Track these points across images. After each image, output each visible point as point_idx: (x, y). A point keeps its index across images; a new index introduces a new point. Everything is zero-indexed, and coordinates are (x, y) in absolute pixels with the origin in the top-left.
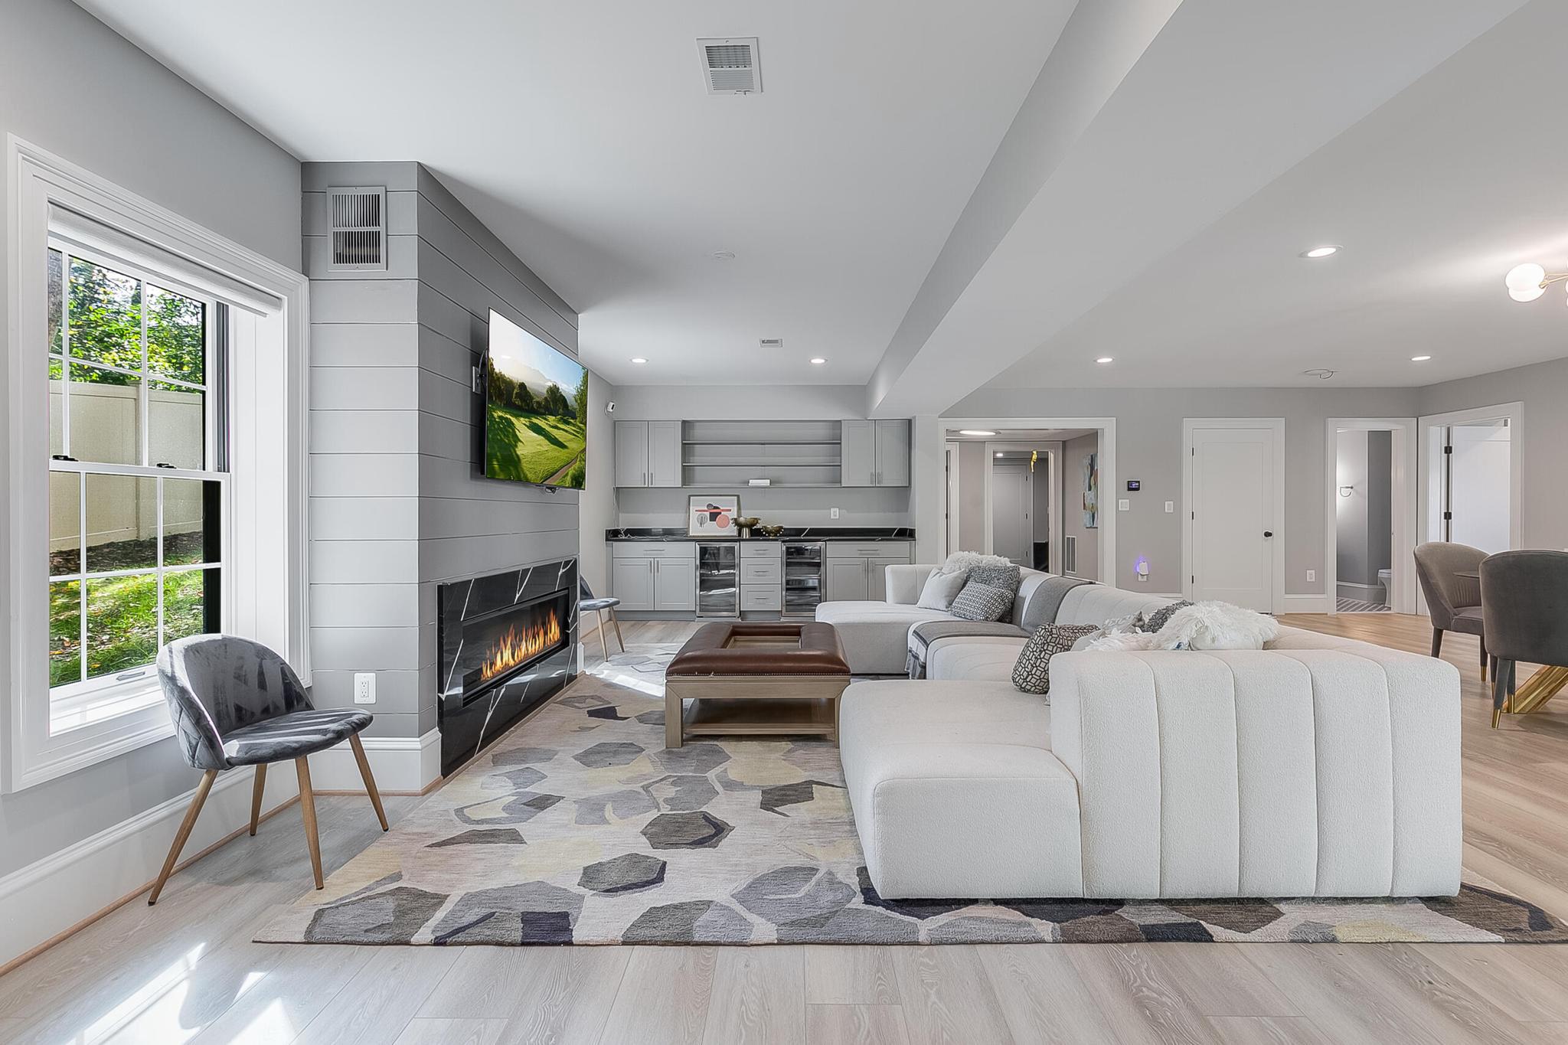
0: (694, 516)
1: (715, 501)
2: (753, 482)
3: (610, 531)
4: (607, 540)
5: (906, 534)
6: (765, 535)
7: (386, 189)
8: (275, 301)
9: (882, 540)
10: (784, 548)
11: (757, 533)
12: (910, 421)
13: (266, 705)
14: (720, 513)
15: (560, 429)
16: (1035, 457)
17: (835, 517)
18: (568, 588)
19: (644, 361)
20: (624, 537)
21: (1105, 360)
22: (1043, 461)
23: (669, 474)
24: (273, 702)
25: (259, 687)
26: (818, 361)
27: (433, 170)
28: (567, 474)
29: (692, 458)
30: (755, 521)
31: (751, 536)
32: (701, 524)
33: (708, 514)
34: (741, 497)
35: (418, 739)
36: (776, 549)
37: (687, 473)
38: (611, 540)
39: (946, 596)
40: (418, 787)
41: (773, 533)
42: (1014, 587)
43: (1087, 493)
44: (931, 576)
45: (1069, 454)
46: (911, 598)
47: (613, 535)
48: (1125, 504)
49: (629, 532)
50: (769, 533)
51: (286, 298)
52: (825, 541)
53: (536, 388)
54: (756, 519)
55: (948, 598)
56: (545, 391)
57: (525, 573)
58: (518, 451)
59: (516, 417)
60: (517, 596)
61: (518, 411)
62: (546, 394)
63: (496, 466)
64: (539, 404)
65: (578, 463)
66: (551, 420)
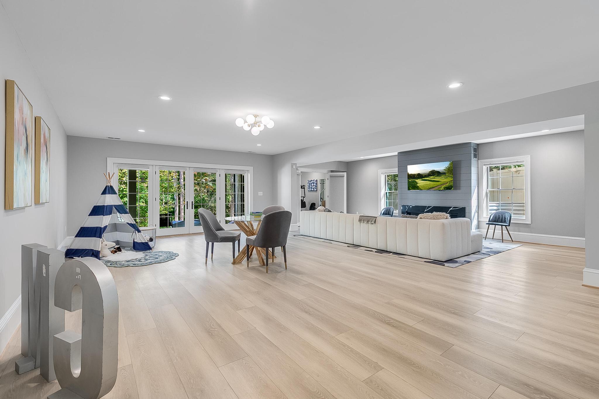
15: (437, 178)
28: (442, 187)
56: (428, 173)
57: (429, 207)
58: (418, 185)
59: (417, 179)
60: (426, 210)
61: (417, 178)
62: (429, 173)
63: (410, 188)
64: (426, 175)
65: (448, 184)
66: (431, 177)
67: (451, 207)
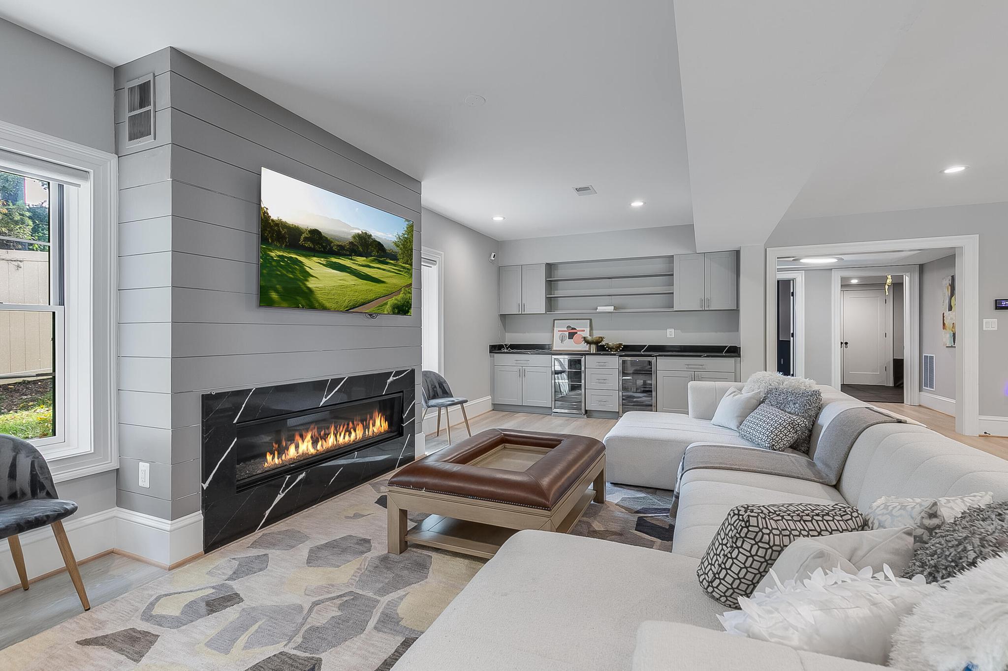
0: (557, 335)
1: (573, 324)
2: (600, 309)
3: (492, 345)
4: (490, 352)
5: (734, 351)
6: (608, 350)
7: (154, 74)
8: (83, 174)
9: (707, 356)
10: (621, 362)
11: (602, 349)
12: (738, 253)
13: (14, 491)
14: (577, 333)
15: (374, 268)
16: (889, 281)
17: (670, 336)
18: (402, 392)
19: (502, 219)
20: (506, 351)
21: (955, 170)
22: (898, 286)
23: (536, 303)
24: (20, 488)
25: (8, 477)
26: (637, 204)
27: (189, 53)
28: (386, 304)
29: (556, 291)
30: (602, 339)
31: (598, 351)
32: (562, 341)
33: (567, 334)
34: (593, 321)
35: (170, 522)
36: (614, 362)
37: (551, 302)
38: (493, 353)
39: (738, 416)
40: (168, 563)
41: (613, 349)
42: (813, 413)
43: (947, 313)
44: (727, 394)
45: (927, 277)
46: (707, 415)
47: (496, 349)
48: (993, 323)
49: (513, 347)
50: (611, 349)
51: (92, 171)
52: (656, 356)
53: (332, 233)
54: (601, 337)
55: (739, 418)
56: (350, 238)
57: (336, 382)
58: (311, 284)
59: (305, 256)
60: (324, 400)
61: (311, 252)
62: (351, 240)
63: (274, 295)
64: (341, 247)
65: (401, 295)
66: (361, 260)
67: (388, 375)
